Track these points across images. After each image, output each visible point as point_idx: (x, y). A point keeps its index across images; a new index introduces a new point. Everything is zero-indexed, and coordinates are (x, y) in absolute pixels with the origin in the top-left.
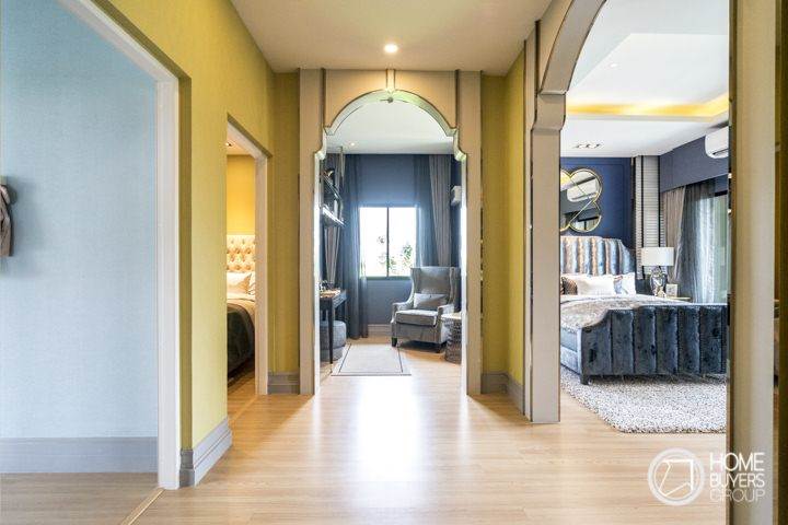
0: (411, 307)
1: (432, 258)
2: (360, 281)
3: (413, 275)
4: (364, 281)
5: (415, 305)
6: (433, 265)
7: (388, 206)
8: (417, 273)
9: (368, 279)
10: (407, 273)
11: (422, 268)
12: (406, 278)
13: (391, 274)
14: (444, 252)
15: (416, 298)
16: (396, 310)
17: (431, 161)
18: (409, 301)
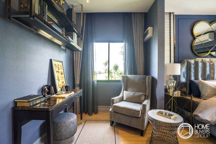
0: (122, 100)
1: (133, 70)
2: (93, 82)
3: (123, 80)
4: (96, 82)
5: (124, 99)
6: (134, 74)
7: (109, 42)
8: (125, 79)
9: (98, 81)
10: (119, 78)
11: (128, 76)
12: (119, 81)
13: (110, 79)
14: (140, 67)
15: (125, 94)
16: (113, 103)
17: (133, 15)
18: (121, 96)
